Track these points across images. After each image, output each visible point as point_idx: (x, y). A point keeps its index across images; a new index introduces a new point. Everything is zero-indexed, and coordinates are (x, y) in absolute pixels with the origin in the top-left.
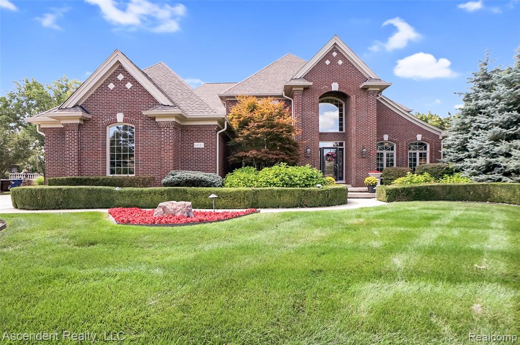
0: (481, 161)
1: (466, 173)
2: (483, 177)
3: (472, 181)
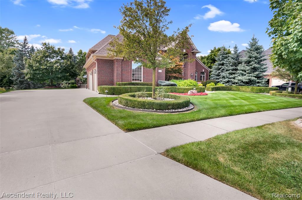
0: (227, 80)
1: (222, 83)
2: (226, 84)
3: (224, 85)
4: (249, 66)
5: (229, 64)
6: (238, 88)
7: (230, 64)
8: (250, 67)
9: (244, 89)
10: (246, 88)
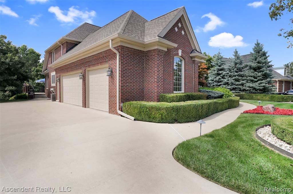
4: (260, 72)
5: (233, 70)
6: (251, 96)
7: (235, 70)
8: (262, 73)
9: (259, 97)
10: (263, 96)
